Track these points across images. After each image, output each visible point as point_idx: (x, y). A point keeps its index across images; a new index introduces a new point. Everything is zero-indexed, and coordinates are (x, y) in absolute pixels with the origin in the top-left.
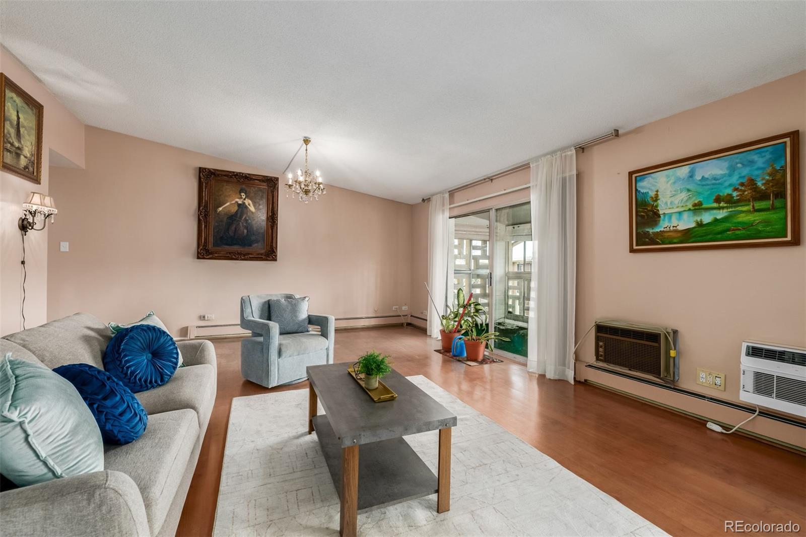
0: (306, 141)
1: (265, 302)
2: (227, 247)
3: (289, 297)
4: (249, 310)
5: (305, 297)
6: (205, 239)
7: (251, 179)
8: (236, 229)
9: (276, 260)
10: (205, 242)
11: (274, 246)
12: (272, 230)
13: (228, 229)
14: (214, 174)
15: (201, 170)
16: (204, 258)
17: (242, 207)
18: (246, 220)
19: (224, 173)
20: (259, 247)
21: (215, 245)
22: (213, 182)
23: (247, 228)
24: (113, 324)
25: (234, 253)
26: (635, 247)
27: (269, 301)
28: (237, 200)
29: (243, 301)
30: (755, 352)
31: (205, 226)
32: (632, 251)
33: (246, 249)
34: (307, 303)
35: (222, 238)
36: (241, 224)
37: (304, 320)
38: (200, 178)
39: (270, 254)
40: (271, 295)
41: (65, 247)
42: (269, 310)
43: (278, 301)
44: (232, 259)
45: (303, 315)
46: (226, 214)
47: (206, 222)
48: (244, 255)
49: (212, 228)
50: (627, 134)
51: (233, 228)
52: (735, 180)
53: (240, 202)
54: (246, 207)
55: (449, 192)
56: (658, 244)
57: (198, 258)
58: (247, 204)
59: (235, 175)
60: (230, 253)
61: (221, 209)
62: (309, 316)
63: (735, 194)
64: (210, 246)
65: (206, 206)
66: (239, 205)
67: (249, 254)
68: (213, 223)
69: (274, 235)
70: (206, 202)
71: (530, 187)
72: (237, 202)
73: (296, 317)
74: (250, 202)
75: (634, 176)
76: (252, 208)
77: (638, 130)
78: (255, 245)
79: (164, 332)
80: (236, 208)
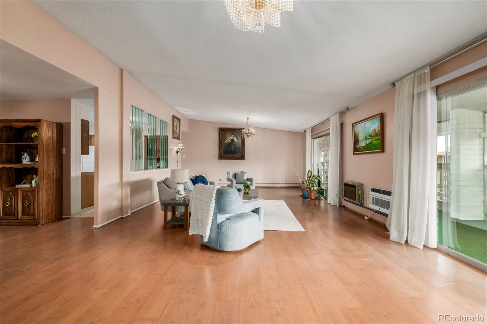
0: (248, 118)
1: (234, 173)
2: (228, 155)
3: (242, 172)
4: (229, 176)
5: (247, 172)
6: (221, 152)
7: (235, 130)
8: (231, 148)
9: (244, 159)
10: (221, 154)
11: (244, 154)
12: (243, 148)
13: (228, 149)
14: (223, 129)
15: (220, 128)
16: (221, 159)
17: (233, 140)
18: (234, 145)
19: (226, 129)
20: (238, 155)
21: (224, 154)
22: (223, 132)
23: (234, 148)
24: (196, 175)
25: (230, 157)
26: (354, 153)
27: (235, 173)
28: (231, 138)
29: (227, 173)
30: (374, 190)
31: (221, 148)
32: (354, 154)
33: (234, 156)
34: (247, 174)
35: (226, 152)
36: (232, 146)
37: (245, 180)
38: (219, 131)
39: (242, 157)
40: (237, 171)
41: (184, 157)
42: (235, 176)
43: (238, 173)
44: (229, 159)
45: (246, 177)
46: (227, 143)
47: (221, 147)
48: (233, 158)
49: (223, 149)
50: (351, 109)
51: (229, 148)
52: (372, 129)
53: (232, 138)
54: (234, 140)
55: (311, 128)
56: (358, 151)
57: (219, 159)
58: (234, 139)
59: (230, 129)
60: (229, 157)
61: (226, 141)
62: (248, 178)
63: (372, 134)
64: (223, 155)
65: (221, 141)
66: (232, 140)
67: (235, 157)
68: (223, 147)
69: (244, 150)
70: (221, 140)
71: (329, 128)
72: (231, 139)
73: (243, 178)
74: (235, 138)
75: (353, 125)
76: (236, 140)
77: (355, 107)
78: (237, 154)
79: (205, 177)
80: (231, 141)
